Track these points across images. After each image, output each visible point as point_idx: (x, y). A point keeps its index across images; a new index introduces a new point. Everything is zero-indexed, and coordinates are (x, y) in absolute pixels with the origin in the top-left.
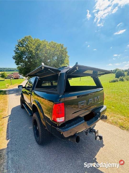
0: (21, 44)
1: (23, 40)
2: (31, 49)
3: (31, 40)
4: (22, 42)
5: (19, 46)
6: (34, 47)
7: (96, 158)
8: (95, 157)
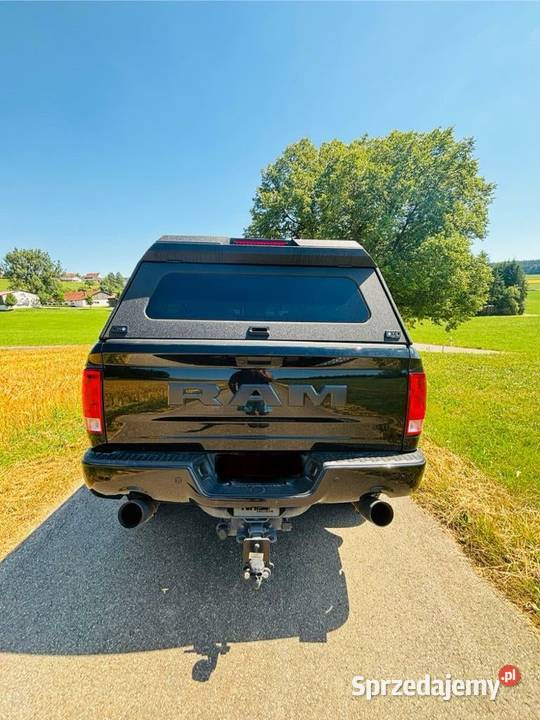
0: (273, 181)
1: (281, 166)
2: (300, 192)
3: (305, 155)
4: (275, 173)
5: (265, 189)
6: (312, 181)
7: (229, 648)
8: (229, 644)
